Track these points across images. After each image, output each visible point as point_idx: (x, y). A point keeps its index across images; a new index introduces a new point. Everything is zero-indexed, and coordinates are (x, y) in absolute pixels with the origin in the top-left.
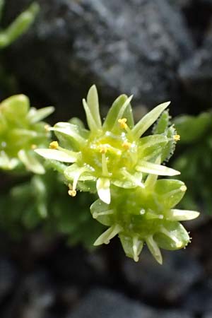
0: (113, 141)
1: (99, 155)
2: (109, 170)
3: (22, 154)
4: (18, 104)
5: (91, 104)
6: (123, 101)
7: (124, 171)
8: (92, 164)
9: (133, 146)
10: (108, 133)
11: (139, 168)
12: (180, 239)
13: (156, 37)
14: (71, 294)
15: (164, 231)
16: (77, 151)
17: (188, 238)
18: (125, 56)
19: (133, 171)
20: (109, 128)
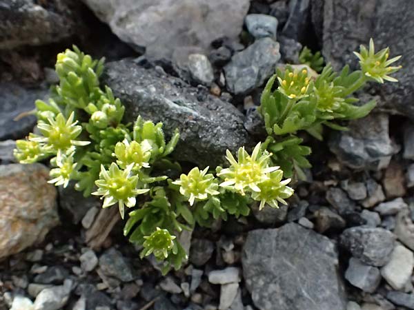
0: (246, 167)
1: (245, 174)
2: (252, 178)
3: (206, 190)
4: (195, 171)
5: (229, 156)
6: (241, 151)
7: (257, 176)
8: (243, 180)
9: (255, 165)
10: (242, 165)
11: (262, 173)
12: (289, 192)
13: (230, 118)
14: (240, 239)
15: (282, 192)
16: (234, 178)
17: (293, 190)
18: (222, 131)
19: (260, 175)
20: (241, 162)
